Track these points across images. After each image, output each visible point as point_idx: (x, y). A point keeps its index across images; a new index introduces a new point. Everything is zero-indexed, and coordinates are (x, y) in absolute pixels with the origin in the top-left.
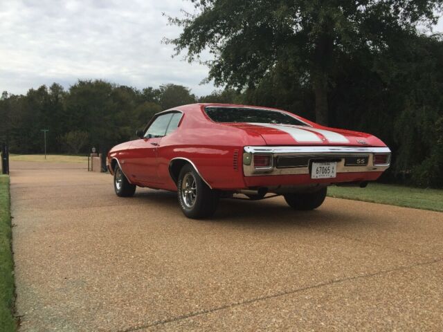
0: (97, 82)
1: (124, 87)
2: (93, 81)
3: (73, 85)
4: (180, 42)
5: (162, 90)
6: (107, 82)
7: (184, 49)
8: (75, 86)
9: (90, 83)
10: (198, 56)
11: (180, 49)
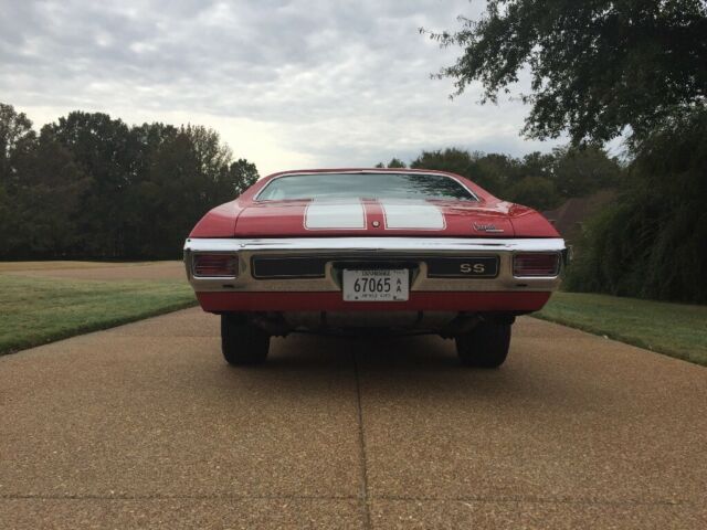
0: (448, 151)
1: (494, 155)
2: (443, 151)
3: (415, 160)
4: (464, 72)
5: (558, 154)
6: (463, 150)
7: (473, 82)
8: (418, 161)
9: (438, 155)
10: (507, 91)
11: (466, 83)
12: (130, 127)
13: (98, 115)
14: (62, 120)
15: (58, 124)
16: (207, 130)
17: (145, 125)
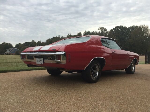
12: (127, 27)
13: (121, 26)
14: (114, 28)
15: (113, 29)
16: (145, 26)
17: (131, 27)
